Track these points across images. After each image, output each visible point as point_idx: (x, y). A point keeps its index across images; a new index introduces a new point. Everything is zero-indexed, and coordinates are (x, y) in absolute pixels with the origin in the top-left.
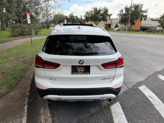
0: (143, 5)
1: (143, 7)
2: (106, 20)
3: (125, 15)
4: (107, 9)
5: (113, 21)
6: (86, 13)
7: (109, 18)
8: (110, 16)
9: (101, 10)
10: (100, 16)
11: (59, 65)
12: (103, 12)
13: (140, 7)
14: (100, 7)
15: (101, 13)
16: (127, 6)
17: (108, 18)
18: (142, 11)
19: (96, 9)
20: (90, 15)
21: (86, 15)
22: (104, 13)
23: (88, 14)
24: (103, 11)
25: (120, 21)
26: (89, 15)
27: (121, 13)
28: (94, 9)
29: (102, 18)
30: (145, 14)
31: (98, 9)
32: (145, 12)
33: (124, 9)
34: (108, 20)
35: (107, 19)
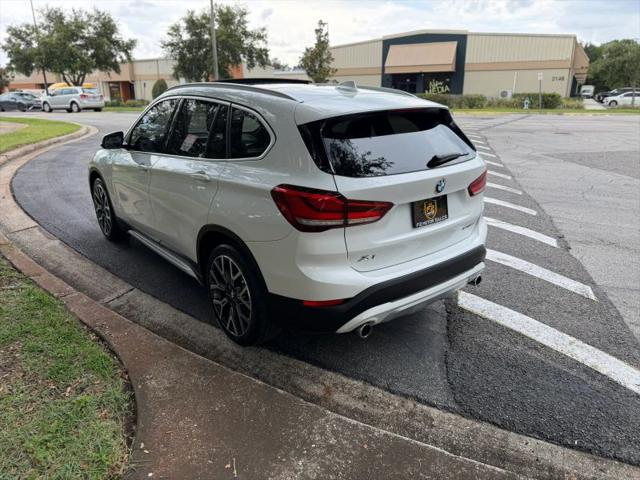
0: (245, 14)
1: (246, 18)
2: (116, 67)
3: (189, 46)
4: (110, 21)
5: (140, 70)
6: (8, 35)
7: (125, 58)
8: (127, 47)
9: (85, 23)
10: (85, 47)
11: (389, 206)
12: (91, 29)
13: (236, 21)
14: (77, 10)
15: (85, 33)
16: (192, 13)
17: (121, 57)
18: (246, 34)
19: (60, 18)
20: (35, 45)
21: (9, 41)
22: (99, 34)
23: (23, 39)
24: (95, 28)
25: (177, 69)
26: (29, 44)
27: (175, 40)
28: (48, 16)
29: (93, 56)
30: (259, 45)
31: (68, 19)
32: (260, 37)
33: (184, 25)
34: (122, 67)
35: (118, 60)
